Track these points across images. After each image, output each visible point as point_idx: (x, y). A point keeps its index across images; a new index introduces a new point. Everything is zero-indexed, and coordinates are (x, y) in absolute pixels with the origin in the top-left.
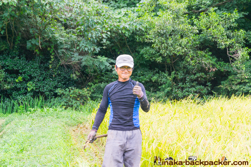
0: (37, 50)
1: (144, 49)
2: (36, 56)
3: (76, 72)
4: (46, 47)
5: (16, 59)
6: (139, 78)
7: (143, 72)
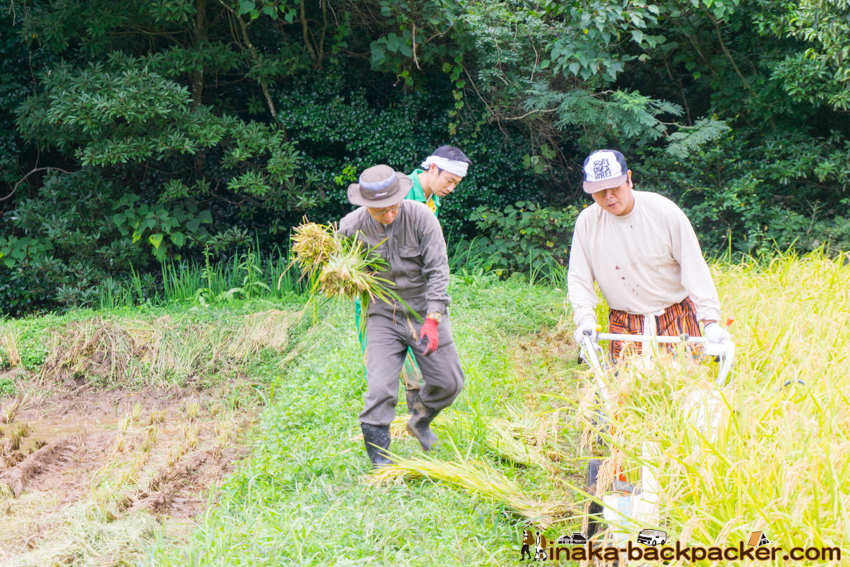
0: (405, 74)
1: (787, 64)
2: (402, 93)
3: (542, 147)
4: (438, 62)
5: (335, 104)
6: (767, 167)
7: (787, 145)
